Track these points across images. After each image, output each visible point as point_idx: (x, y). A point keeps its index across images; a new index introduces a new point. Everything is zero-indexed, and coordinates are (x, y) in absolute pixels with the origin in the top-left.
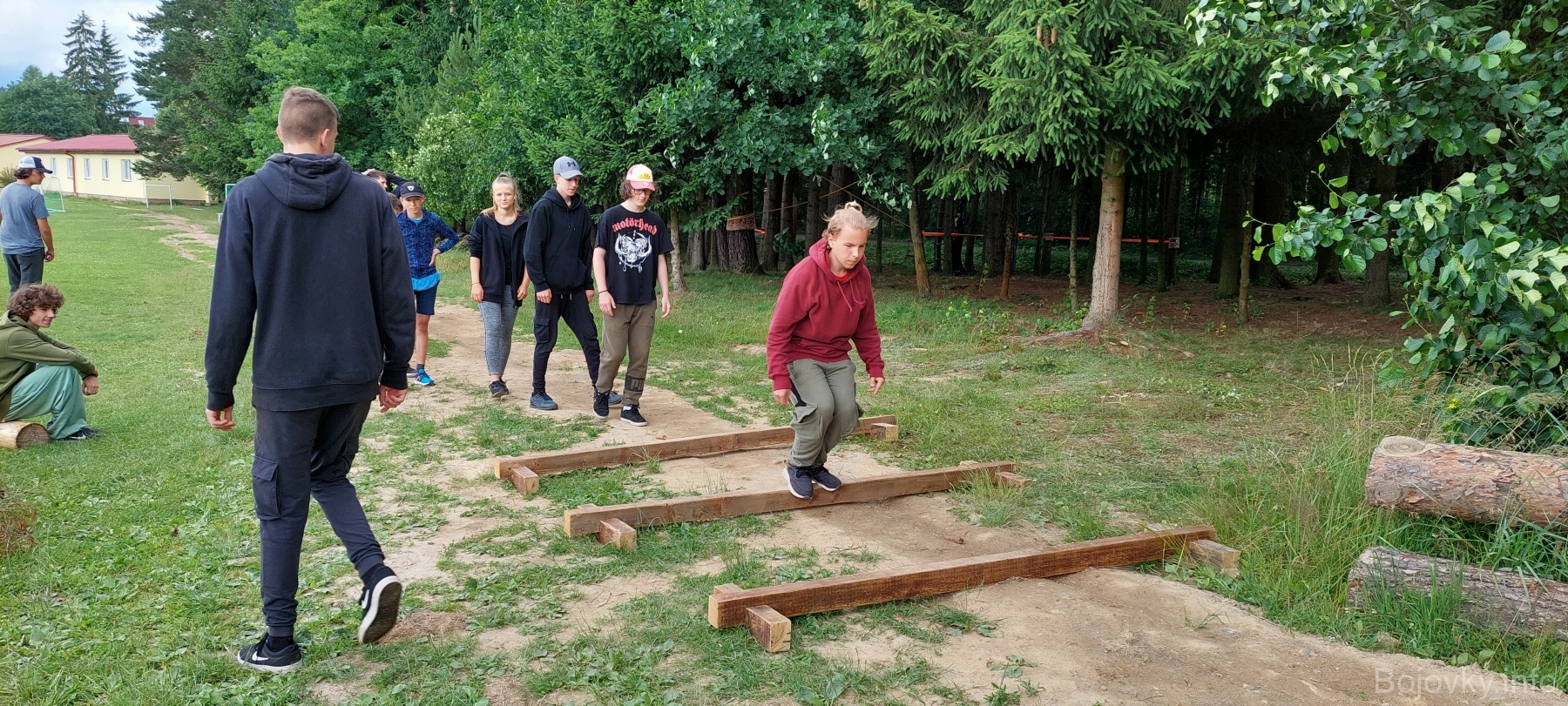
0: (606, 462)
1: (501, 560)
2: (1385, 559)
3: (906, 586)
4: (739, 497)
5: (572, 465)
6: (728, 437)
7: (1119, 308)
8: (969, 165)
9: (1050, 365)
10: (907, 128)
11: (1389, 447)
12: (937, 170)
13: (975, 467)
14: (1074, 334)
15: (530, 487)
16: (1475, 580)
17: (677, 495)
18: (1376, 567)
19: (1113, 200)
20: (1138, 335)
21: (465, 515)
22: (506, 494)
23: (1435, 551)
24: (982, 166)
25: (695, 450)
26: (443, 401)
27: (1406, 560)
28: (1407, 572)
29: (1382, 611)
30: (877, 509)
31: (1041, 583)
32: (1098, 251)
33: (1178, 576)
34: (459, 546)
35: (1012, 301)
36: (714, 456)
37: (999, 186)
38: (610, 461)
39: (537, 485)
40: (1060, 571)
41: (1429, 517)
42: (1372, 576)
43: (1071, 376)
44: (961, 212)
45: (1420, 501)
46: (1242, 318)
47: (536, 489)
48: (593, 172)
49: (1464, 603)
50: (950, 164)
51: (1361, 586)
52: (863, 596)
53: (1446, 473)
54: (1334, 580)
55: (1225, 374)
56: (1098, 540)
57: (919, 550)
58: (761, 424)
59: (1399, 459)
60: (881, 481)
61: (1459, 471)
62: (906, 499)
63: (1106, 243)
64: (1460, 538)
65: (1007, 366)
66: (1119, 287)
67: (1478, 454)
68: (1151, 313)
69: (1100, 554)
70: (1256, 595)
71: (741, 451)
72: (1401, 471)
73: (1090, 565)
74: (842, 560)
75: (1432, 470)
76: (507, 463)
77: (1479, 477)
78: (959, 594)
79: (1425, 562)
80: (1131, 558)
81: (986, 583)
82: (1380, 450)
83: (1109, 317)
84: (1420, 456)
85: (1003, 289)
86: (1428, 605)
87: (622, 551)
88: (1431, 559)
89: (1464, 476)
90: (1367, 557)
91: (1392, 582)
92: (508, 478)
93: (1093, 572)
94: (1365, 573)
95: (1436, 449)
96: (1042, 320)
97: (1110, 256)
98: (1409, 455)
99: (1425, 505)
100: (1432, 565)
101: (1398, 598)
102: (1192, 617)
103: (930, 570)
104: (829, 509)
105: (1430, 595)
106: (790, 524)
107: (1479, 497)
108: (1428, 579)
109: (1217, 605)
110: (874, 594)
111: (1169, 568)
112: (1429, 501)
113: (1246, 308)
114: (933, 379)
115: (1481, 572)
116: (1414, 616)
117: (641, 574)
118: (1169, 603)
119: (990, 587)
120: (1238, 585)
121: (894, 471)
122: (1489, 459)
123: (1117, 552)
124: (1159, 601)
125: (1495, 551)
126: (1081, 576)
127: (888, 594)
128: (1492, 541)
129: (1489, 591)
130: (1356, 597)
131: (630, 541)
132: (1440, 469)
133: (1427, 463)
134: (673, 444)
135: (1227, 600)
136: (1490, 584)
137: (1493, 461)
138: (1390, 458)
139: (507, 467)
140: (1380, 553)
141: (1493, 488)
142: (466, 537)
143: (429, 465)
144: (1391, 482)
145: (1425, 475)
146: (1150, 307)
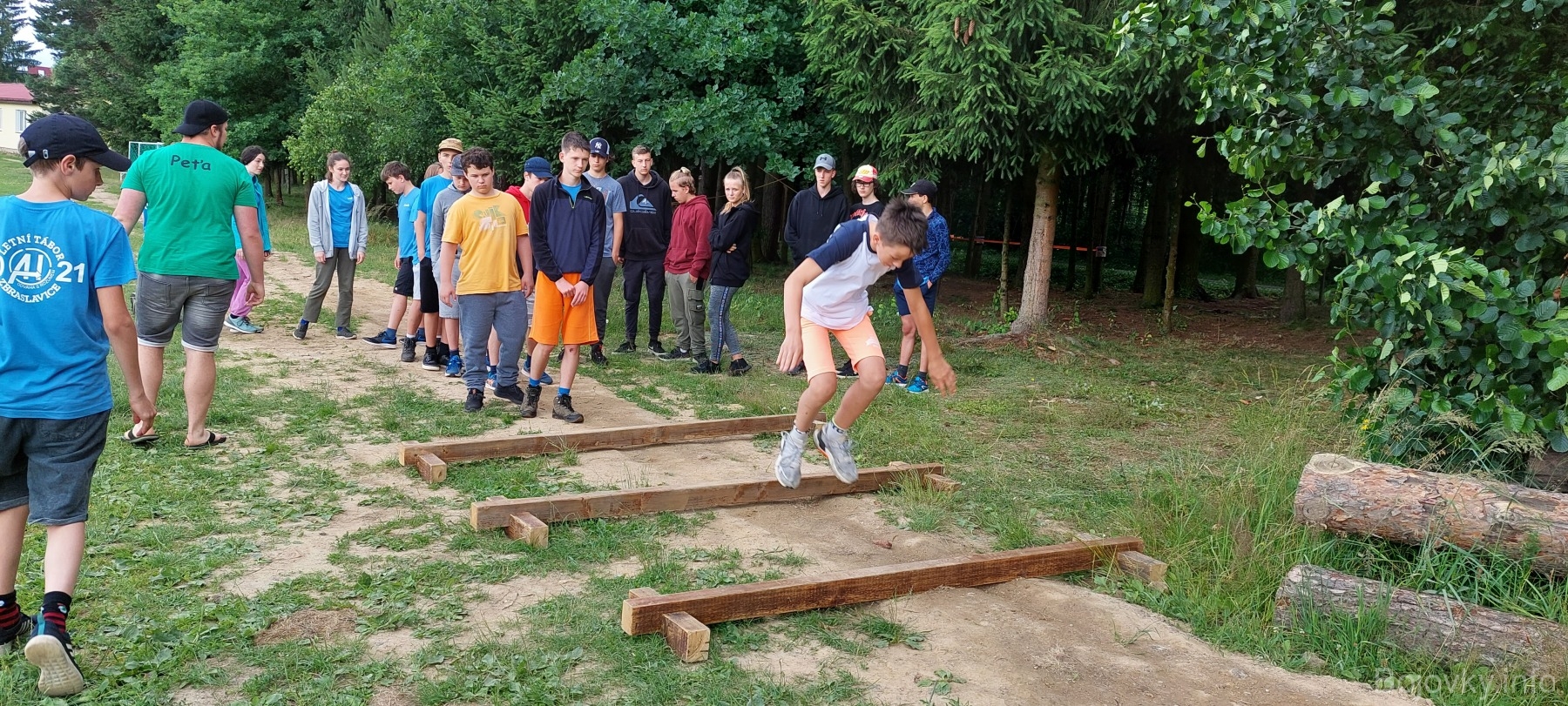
0: (520, 452)
1: (396, 554)
2: (1314, 578)
3: (832, 593)
4: (660, 493)
5: (482, 453)
6: (652, 429)
7: (1048, 313)
8: (905, 163)
9: (979, 367)
10: (844, 123)
11: (1319, 465)
13: (905, 468)
14: (1003, 337)
15: (437, 474)
16: (1400, 602)
17: (594, 489)
18: (1304, 585)
19: (1047, 205)
20: (1066, 341)
21: (364, 504)
22: (411, 482)
23: (1361, 574)
24: (917, 162)
25: (615, 442)
26: (349, 380)
27: (1333, 579)
28: (1335, 591)
29: (1310, 631)
30: (805, 509)
31: (971, 593)
32: (1030, 255)
33: (1106, 590)
34: (354, 537)
36: (636, 449)
38: (524, 450)
39: (445, 474)
40: (989, 581)
41: (1354, 535)
42: (1300, 595)
43: (1000, 379)
45: (1346, 520)
46: (1165, 328)
47: (443, 478)
49: (1391, 625)
50: (885, 161)
51: (1288, 604)
52: (786, 603)
53: (1374, 493)
54: (1263, 596)
55: (1149, 382)
56: (1027, 549)
57: (846, 554)
58: (687, 417)
59: (1331, 476)
61: (1387, 491)
62: (833, 501)
63: (1038, 248)
64: (1386, 559)
66: (1049, 292)
67: (1406, 475)
68: (1077, 319)
69: (1030, 564)
70: (1184, 611)
71: (665, 444)
72: (1330, 489)
73: (1018, 575)
74: (766, 564)
75: (1361, 489)
76: (413, 449)
77: (1406, 497)
78: (887, 602)
79: (1352, 582)
80: (1060, 569)
81: (915, 592)
82: (1310, 467)
83: (1038, 322)
84: (1349, 474)
86: (1355, 626)
87: (531, 548)
88: (1358, 579)
89: (1391, 496)
90: (1295, 575)
91: (1320, 601)
92: (413, 466)
93: (1022, 581)
94: (1292, 591)
95: (1364, 468)
96: (971, 321)
97: (1041, 262)
98: (1337, 473)
99: (1352, 524)
100: (1360, 585)
101: (1326, 618)
102: (1122, 632)
103: (857, 576)
104: (754, 508)
105: (1357, 616)
106: (713, 524)
107: (1406, 518)
108: (1355, 599)
109: (1146, 620)
110: (798, 601)
111: (1099, 580)
112: (1356, 521)
113: (1170, 319)
115: (1407, 594)
116: (1341, 637)
117: (551, 574)
118: (1099, 617)
119: (919, 596)
120: (1166, 600)
121: (821, 470)
122: (1416, 481)
123: (1046, 562)
124: (1088, 614)
125: (1420, 572)
126: (1011, 586)
127: (813, 602)
128: (1416, 562)
129: (1414, 614)
130: (1283, 615)
131: (541, 537)
132: (1368, 488)
133: (1356, 481)
134: (593, 434)
135: (1155, 614)
136: (1415, 607)
137: (1421, 482)
138: (1319, 475)
139: (412, 455)
140: (1308, 572)
141: (1420, 510)
142: (363, 527)
143: (327, 449)
144: (1319, 499)
145: (1353, 493)
146: (1077, 314)
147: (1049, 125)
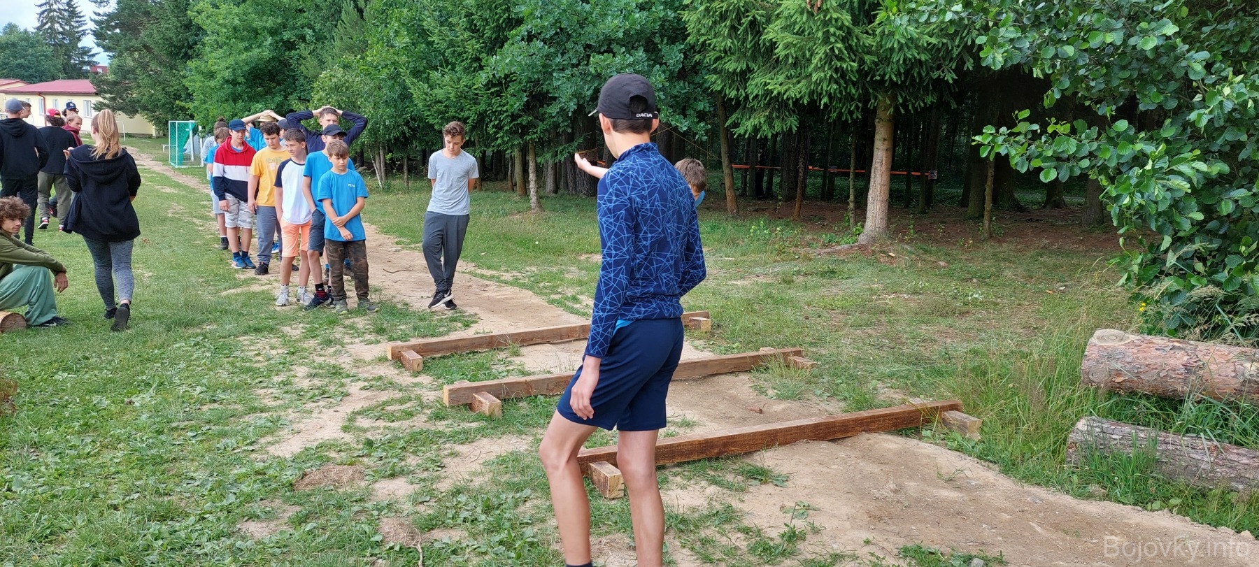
0: (477, 347)
1: (389, 424)
2: (1097, 426)
3: (717, 446)
5: (448, 349)
6: (576, 327)
7: (888, 227)
8: (768, 110)
9: (833, 272)
10: (719, 82)
11: (1101, 338)
12: (743, 114)
13: (772, 352)
14: (852, 247)
15: (415, 366)
16: (1167, 443)
17: (534, 373)
18: (1089, 433)
19: (885, 140)
20: (903, 248)
21: (364, 388)
22: (397, 372)
23: (1136, 422)
25: (548, 338)
27: (1113, 427)
28: (1114, 437)
29: (1094, 468)
30: (694, 386)
31: (824, 445)
32: (872, 181)
33: (932, 440)
34: (359, 413)
35: (803, 220)
36: (563, 343)
37: (791, 127)
38: (480, 346)
39: (422, 365)
40: (840, 435)
41: (1133, 393)
42: (1086, 440)
43: (849, 280)
44: (763, 149)
45: (1124, 381)
46: (986, 235)
47: (421, 368)
48: (466, 114)
49: (1158, 461)
50: (753, 110)
51: (1077, 448)
52: (682, 454)
53: (1145, 359)
54: (1055, 443)
55: (971, 279)
56: (869, 411)
57: (727, 418)
59: (1109, 347)
60: (698, 362)
61: (1156, 357)
62: (716, 378)
63: (878, 175)
64: (1155, 410)
65: (798, 273)
66: (888, 210)
67: (1171, 344)
68: (912, 231)
69: (871, 422)
70: (994, 455)
72: (1110, 357)
73: (863, 431)
75: (1134, 356)
76: (397, 347)
77: (1172, 362)
78: (759, 453)
79: (1127, 429)
80: (895, 426)
81: (780, 445)
82: (1093, 340)
83: (880, 234)
84: (1125, 345)
85: (796, 210)
86: (1130, 463)
87: (490, 418)
88: (1133, 427)
89: (1159, 361)
90: (1082, 425)
91: (1101, 444)
92: (398, 359)
93: (865, 436)
94: (1079, 437)
95: (1138, 340)
96: (826, 235)
97: (881, 185)
98: (1116, 344)
99: (1128, 384)
100: (1134, 431)
101: (1107, 457)
102: (943, 471)
103: (735, 434)
105: (1131, 455)
107: (1172, 378)
108: (1130, 442)
109: (963, 462)
110: (691, 453)
111: (924, 433)
112: (1132, 381)
113: (990, 228)
114: (739, 283)
115: (1171, 437)
116: (1118, 472)
117: (504, 436)
118: (925, 461)
119: (784, 447)
120: (980, 447)
121: (707, 355)
122: (1180, 348)
123: (884, 420)
124: (917, 458)
125: (1183, 420)
126: (855, 439)
127: (702, 453)
128: (1181, 412)
129: (1178, 453)
130: (1073, 456)
131: (497, 410)
132: (1141, 355)
133: (1130, 350)
134: (531, 332)
135: (971, 458)
136: (1178, 447)
137: (1183, 349)
138: (1101, 346)
139: (397, 350)
140: (1092, 422)
141: (1182, 371)
142: (365, 406)
143: (334, 349)
144: (1102, 366)
145: (1128, 360)
146: (911, 227)
147: (884, 75)
